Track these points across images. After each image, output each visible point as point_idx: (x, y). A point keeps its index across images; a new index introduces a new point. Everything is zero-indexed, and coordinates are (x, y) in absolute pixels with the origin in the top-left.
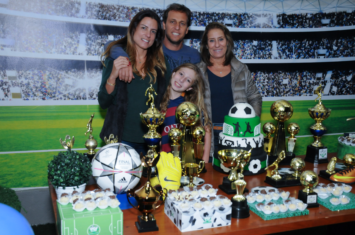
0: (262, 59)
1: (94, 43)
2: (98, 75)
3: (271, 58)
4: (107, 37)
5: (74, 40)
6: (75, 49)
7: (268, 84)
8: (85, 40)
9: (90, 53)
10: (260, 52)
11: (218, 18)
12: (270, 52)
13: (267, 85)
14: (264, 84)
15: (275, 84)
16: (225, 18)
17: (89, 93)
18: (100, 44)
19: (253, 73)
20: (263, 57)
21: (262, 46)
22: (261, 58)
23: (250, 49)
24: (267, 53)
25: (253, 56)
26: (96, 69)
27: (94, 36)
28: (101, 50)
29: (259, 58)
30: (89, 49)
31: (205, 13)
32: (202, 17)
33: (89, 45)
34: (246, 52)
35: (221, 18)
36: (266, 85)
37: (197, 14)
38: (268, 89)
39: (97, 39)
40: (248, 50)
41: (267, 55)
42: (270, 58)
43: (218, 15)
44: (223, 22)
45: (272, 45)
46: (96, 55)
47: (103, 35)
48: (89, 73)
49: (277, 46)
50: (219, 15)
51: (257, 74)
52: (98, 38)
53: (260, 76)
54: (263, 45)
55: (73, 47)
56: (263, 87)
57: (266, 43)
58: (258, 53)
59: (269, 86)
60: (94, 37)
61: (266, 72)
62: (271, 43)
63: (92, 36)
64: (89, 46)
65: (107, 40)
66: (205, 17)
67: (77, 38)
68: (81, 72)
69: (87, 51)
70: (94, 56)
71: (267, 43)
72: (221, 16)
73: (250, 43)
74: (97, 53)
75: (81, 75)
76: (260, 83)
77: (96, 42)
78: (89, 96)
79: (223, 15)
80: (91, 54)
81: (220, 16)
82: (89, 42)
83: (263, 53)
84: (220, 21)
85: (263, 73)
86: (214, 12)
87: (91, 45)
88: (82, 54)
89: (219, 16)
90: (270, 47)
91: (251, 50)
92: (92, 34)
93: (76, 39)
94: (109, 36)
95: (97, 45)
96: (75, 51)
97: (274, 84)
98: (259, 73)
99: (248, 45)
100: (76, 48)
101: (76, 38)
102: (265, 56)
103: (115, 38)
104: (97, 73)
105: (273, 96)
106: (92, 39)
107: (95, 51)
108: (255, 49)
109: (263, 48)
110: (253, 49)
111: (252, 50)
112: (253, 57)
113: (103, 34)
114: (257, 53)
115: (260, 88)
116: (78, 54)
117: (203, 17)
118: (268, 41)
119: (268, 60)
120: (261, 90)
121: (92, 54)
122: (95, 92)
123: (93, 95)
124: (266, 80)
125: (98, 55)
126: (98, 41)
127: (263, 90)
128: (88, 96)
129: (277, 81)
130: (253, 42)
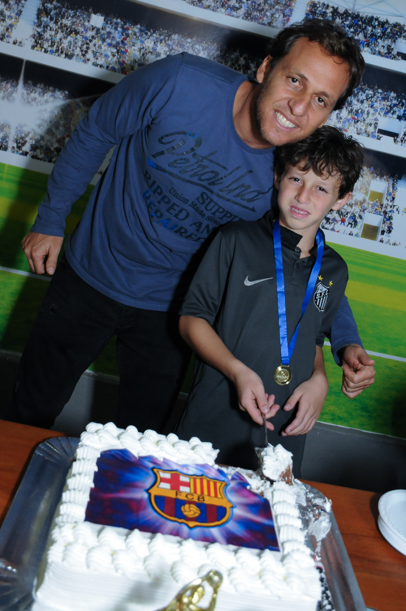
1: (54, 25)
2: (47, 102)
4: (89, 16)
5: (9, 8)
6: (7, 29)
8: (36, 13)
9: (39, 45)
11: (382, 32)
16: (400, 36)
17: (15, 137)
18: (67, 29)
26: (45, 86)
27: (58, 7)
28: (67, 44)
30: (40, 36)
31: (350, 12)
32: (340, 21)
33: (42, 26)
35: (388, 36)
37: (328, 11)
39: (63, 17)
43: (383, 24)
44: (392, 47)
46: (52, 52)
47: (79, 10)
48: (27, 90)
50: (386, 26)
52: (66, 14)
55: (4, 24)
60: (57, 11)
63: (53, 6)
64: (42, 29)
65: (86, 23)
66: (347, 23)
67: (18, 5)
68: (9, 85)
69: (33, 40)
70: (48, 55)
72: (391, 30)
74: (55, 48)
75: (7, 90)
77: (59, 24)
78: (15, 145)
79: (397, 29)
80: (42, 48)
81: (389, 30)
82: (45, 19)
84: (386, 42)
86: (375, 17)
87: (46, 26)
88: (21, 42)
89: (386, 29)
92: (55, 3)
93: (15, 7)
94: (93, 16)
95: (60, 31)
96: (7, 34)
100: (11, 26)
101: (16, 3)
103: (107, 23)
104: (46, 94)
106: (52, 14)
107: (52, 43)
113: (80, 8)
116: (11, 40)
117: (343, 22)
121: (43, 50)
122: (31, 139)
123: (23, 144)
125: (57, 54)
126: (64, 21)
128: (11, 144)
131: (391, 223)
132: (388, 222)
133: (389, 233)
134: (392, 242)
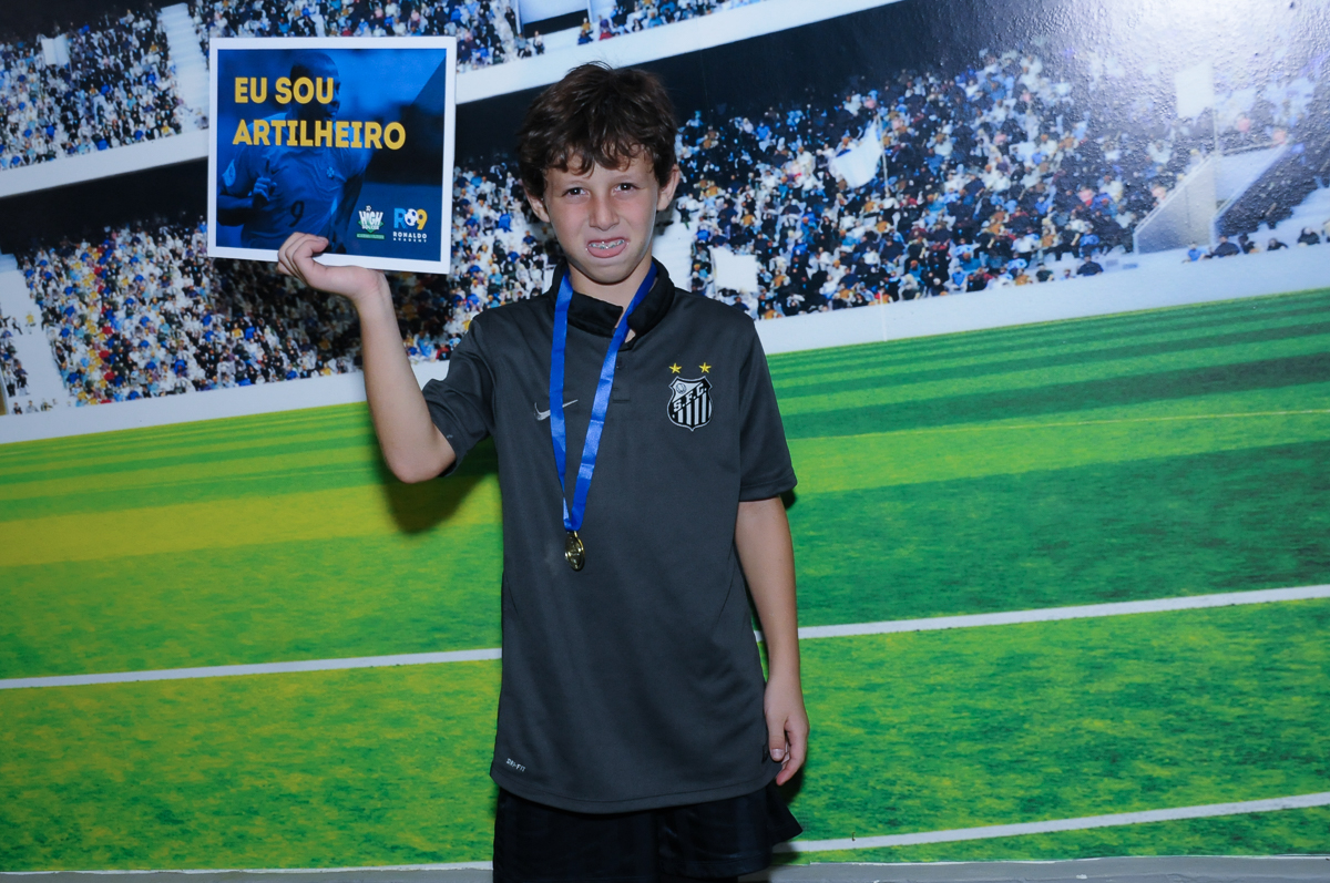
0: (123, 142)
3: (177, 128)
7: (197, 303)
10: (100, 100)
12: (162, 85)
13: (188, 310)
14: (168, 306)
15: (244, 295)
19: (85, 245)
20: (127, 131)
21: (103, 63)
22: (115, 142)
23: (33, 97)
24: (143, 102)
25: (61, 136)
29: (102, 142)
34: (12, 119)
36: (183, 315)
38: (206, 335)
40: (21, 106)
41: (147, 109)
42: (170, 125)
45: (164, 36)
49: (199, 38)
51: (112, 248)
53: (133, 260)
54: (104, 51)
56: (166, 330)
57: (120, 38)
58: (89, 109)
59: (205, 321)
61: (163, 230)
62: (154, 22)
71: (129, 30)
73: (25, 56)
76: (143, 302)
83: (119, 104)
85: (149, 234)
90: (152, 58)
91: (39, 103)
97: (239, 296)
98: (124, 243)
99: (15, 72)
102: (137, 121)
105: (246, 377)
108: (63, 87)
109: (108, 70)
110: (53, 92)
111: (49, 100)
112: (64, 146)
114: (81, 112)
115: (151, 339)
118: (130, 17)
119: (158, 142)
120: (163, 350)
124: (180, 282)
127: (172, 351)
129: (249, 278)
130: (39, 49)
131: (16, 361)
132: (11, 362)
133: (23, 386)
134: (37, 404)
